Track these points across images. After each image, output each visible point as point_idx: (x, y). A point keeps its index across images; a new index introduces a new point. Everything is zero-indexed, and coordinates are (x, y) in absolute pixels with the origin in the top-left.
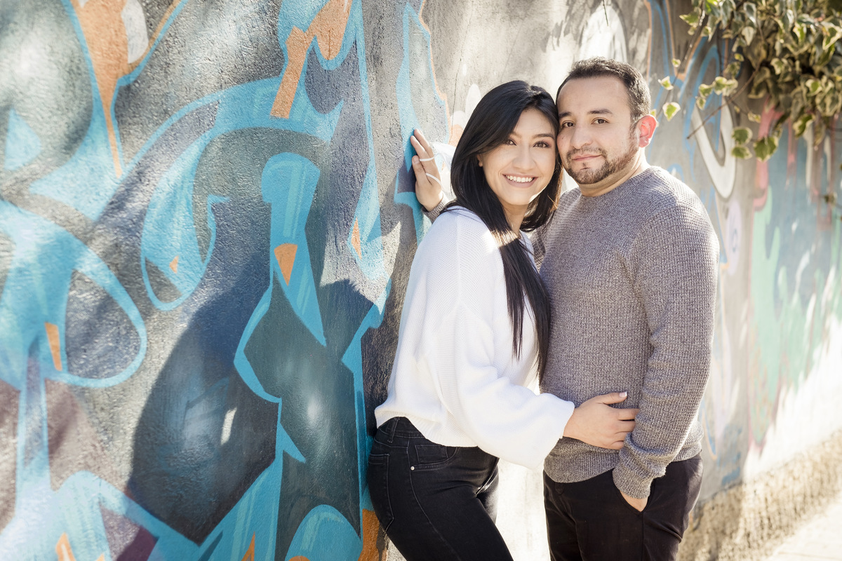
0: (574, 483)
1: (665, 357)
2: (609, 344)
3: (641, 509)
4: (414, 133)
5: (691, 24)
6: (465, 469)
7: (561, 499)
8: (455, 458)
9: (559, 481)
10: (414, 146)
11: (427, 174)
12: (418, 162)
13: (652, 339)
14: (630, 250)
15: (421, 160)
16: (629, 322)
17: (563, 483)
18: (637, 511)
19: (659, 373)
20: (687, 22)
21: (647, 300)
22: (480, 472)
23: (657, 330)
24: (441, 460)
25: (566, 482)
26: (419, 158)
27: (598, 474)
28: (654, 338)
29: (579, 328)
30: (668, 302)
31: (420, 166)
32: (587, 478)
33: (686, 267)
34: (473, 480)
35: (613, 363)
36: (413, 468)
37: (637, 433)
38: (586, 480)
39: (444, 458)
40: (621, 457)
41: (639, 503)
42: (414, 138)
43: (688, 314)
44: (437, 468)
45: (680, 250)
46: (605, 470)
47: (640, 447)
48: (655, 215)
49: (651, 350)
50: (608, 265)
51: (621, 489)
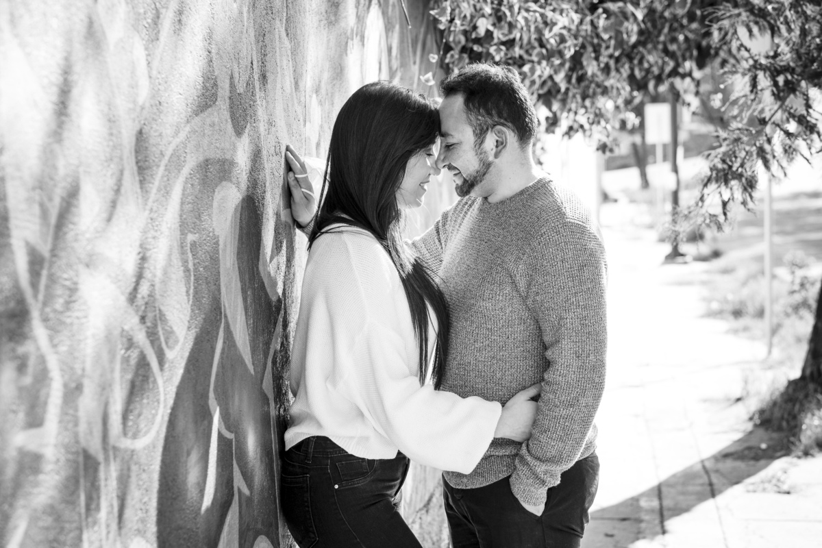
0: (472, 490)
1: (560, 372)
2: (501, 354)
3: (539, 514)
4: (288, 149)
5: (440, 19)
6: (384, 481)
7: (460, 504)
8: (375, 471)
9: (457, 487)
10: (290, 161)
11: (303, 190)
12: (293, 178)
13: (547, 353)
14: (520, 266)
15: (296, 176)
16: (520, 333)
17: (461, 489)
18: (536, 516)
19: (555, 387)
20: (437, 16)
21: (541, 315)
22: (393, 483)
23: (552, 345)
24: (363, 474)
25: (464, 488)
26: (294, 174)
27: (495, 481)
28: (549, 353)
29: (471, 337)
30: (561, 318)
31: (295, 182)
32: (484, 485)
33: (576, 282)
34: (389, 492)
35: (505, 371)
36: (336, 487)
37: (533, 444)
38: (484, 487)
39: (366, 472)
40: (518, 466)
41: (537, 508)
42: (288, 153)
43: (581, 329)
44: (361, 483)
45: (569, 266)
46: (502, 476)
47: (536, 458)
48: (542, 232)
49: (546, 364)
50: (499, 279)
51: (518, 497)
